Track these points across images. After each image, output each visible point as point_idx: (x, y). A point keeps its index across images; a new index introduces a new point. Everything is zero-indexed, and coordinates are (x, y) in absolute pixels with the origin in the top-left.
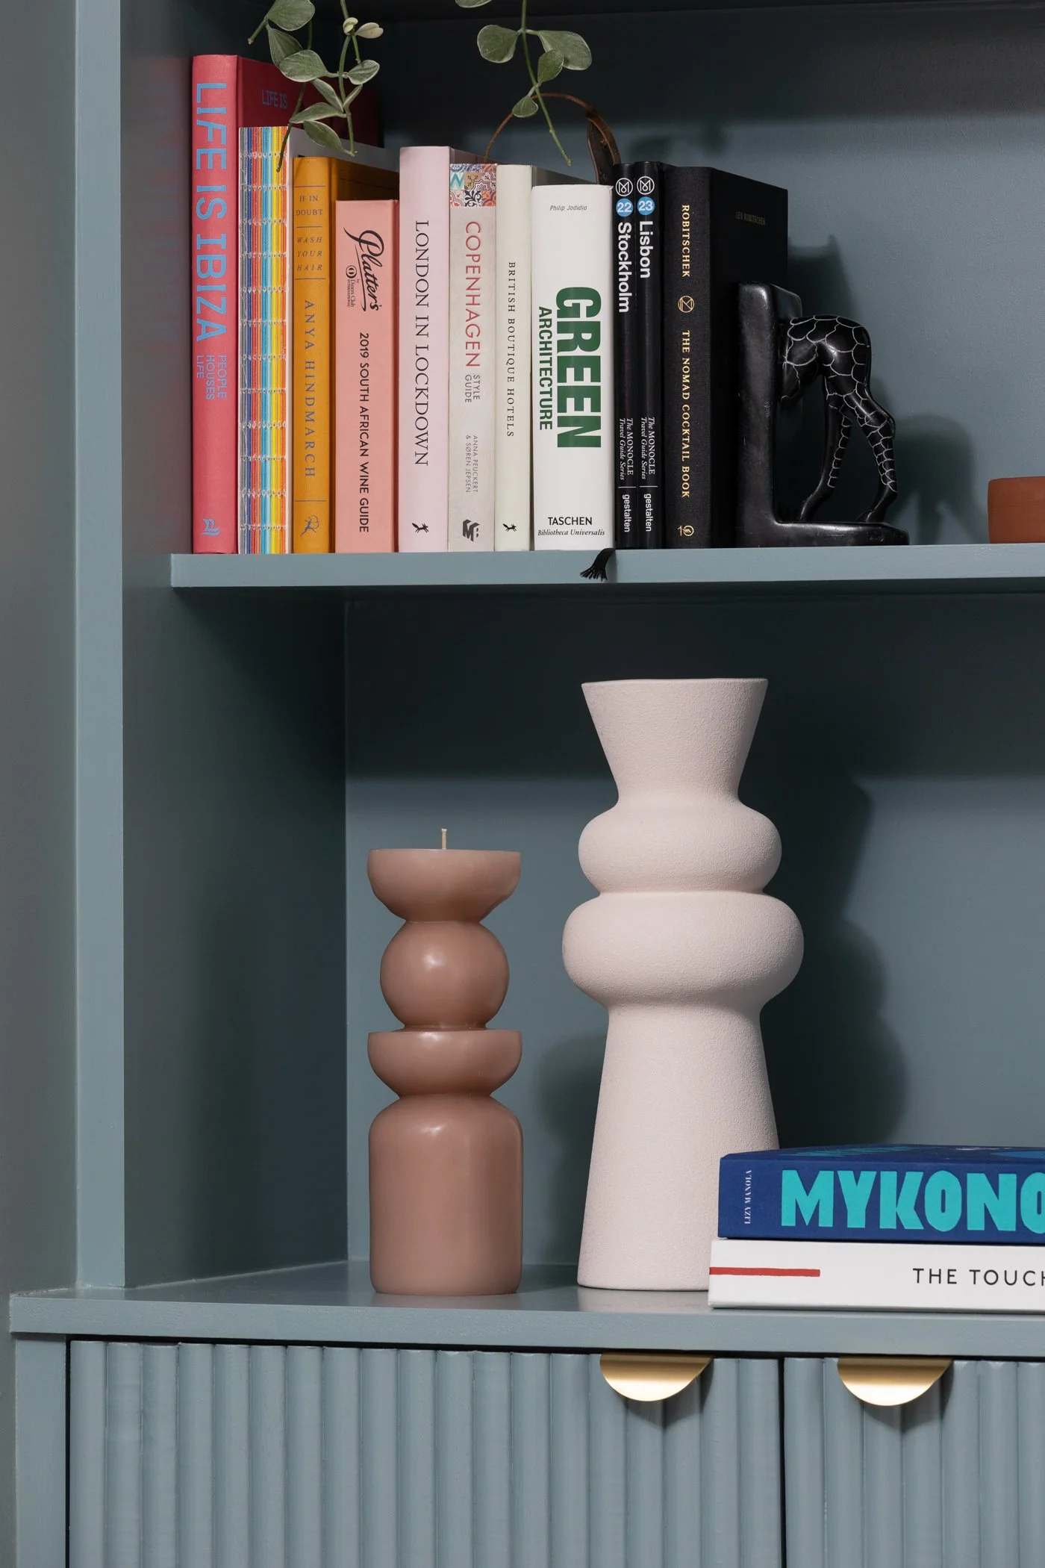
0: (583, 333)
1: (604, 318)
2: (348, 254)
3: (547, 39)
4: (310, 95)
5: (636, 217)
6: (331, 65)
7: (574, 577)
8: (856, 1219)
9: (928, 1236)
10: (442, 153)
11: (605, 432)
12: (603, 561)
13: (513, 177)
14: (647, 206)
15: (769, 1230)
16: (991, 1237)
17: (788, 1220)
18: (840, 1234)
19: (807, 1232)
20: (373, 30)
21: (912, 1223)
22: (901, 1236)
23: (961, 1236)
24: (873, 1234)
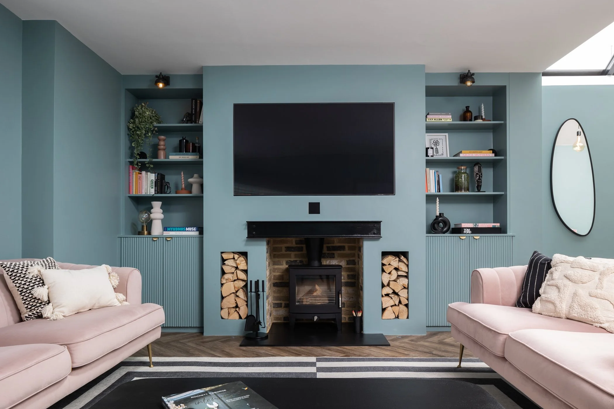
0: (152, 182)
1: (154, 181)
2: (139, 177)
3: (150, 165)
4: (136, 168)
5: (156, 176)
6: (138, 166)
7: (152, 196)
8: (172, 230)
9: (176, 231)
10: (144, 172)
11: (154, 188)
12: (153, 195)
13: (149, 173)
14: (157, 175)
15: (167, 231)
16: (179, 231)
17: (168, 230)
18: (171, 231)
19: (169, 231)
20: (140, 164)
21: (175, 230)
22: (174, 231)
23: (178, 231)
24: (173, 231)
